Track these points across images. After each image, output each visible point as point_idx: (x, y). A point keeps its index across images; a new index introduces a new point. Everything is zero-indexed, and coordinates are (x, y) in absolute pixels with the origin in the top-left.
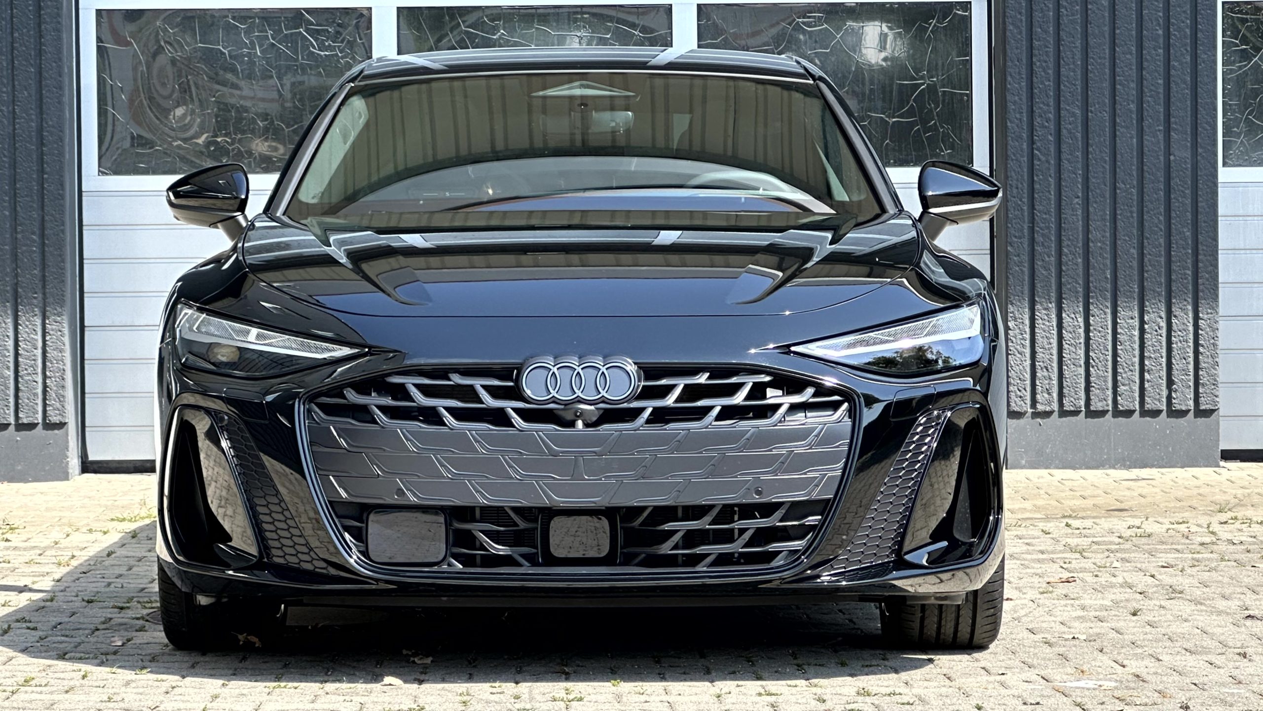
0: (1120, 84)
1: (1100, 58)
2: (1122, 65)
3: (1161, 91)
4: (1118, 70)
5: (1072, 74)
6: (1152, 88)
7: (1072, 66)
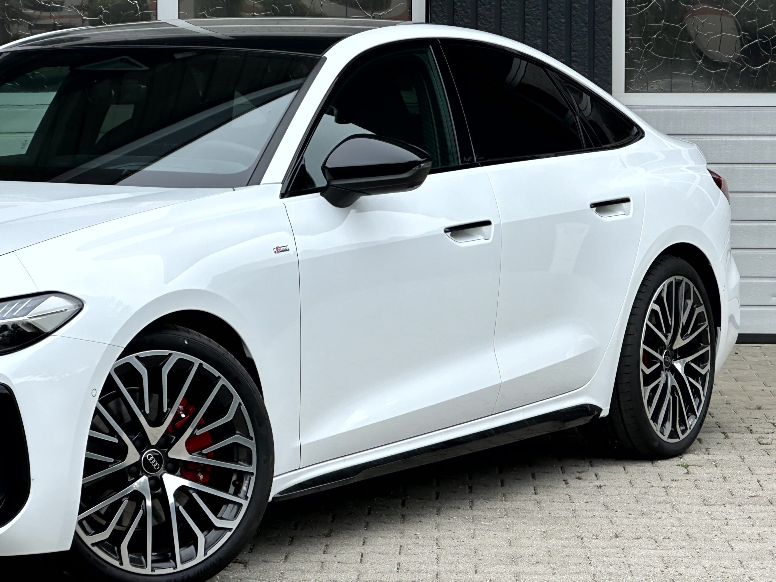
0: (528, 22)
3: (563, 28)
4: (526, 10)
5: (488, 13)
6: (556, 26)
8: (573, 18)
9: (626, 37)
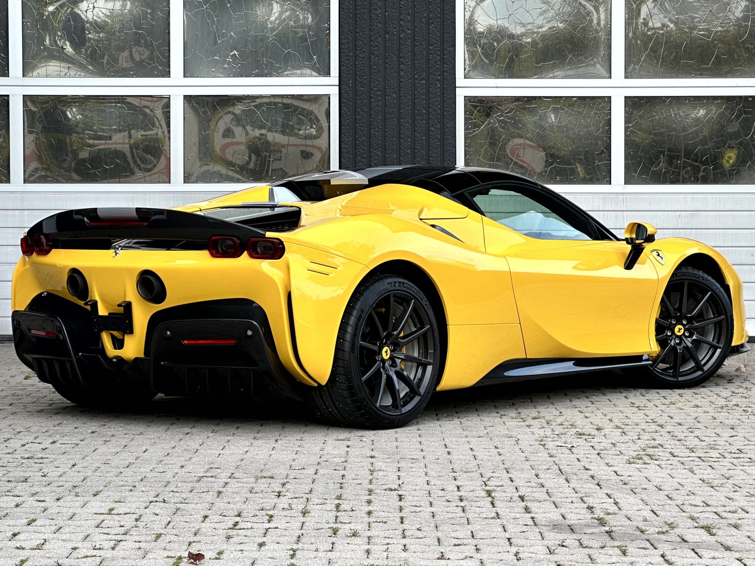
0: (403, 139)
1: (392, 125)
2: (404, 129)
3: (424, 143)
5: (377, 133)
6: (420, 141)
7: (377, 129)
8: (431, 136)
9: (465, 150)
